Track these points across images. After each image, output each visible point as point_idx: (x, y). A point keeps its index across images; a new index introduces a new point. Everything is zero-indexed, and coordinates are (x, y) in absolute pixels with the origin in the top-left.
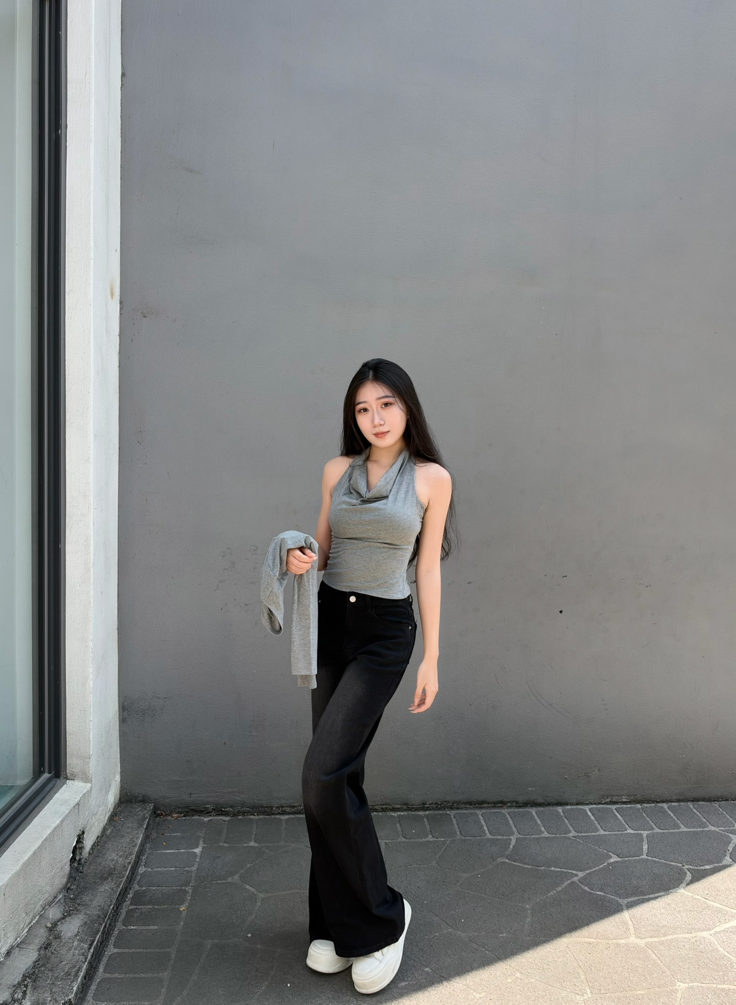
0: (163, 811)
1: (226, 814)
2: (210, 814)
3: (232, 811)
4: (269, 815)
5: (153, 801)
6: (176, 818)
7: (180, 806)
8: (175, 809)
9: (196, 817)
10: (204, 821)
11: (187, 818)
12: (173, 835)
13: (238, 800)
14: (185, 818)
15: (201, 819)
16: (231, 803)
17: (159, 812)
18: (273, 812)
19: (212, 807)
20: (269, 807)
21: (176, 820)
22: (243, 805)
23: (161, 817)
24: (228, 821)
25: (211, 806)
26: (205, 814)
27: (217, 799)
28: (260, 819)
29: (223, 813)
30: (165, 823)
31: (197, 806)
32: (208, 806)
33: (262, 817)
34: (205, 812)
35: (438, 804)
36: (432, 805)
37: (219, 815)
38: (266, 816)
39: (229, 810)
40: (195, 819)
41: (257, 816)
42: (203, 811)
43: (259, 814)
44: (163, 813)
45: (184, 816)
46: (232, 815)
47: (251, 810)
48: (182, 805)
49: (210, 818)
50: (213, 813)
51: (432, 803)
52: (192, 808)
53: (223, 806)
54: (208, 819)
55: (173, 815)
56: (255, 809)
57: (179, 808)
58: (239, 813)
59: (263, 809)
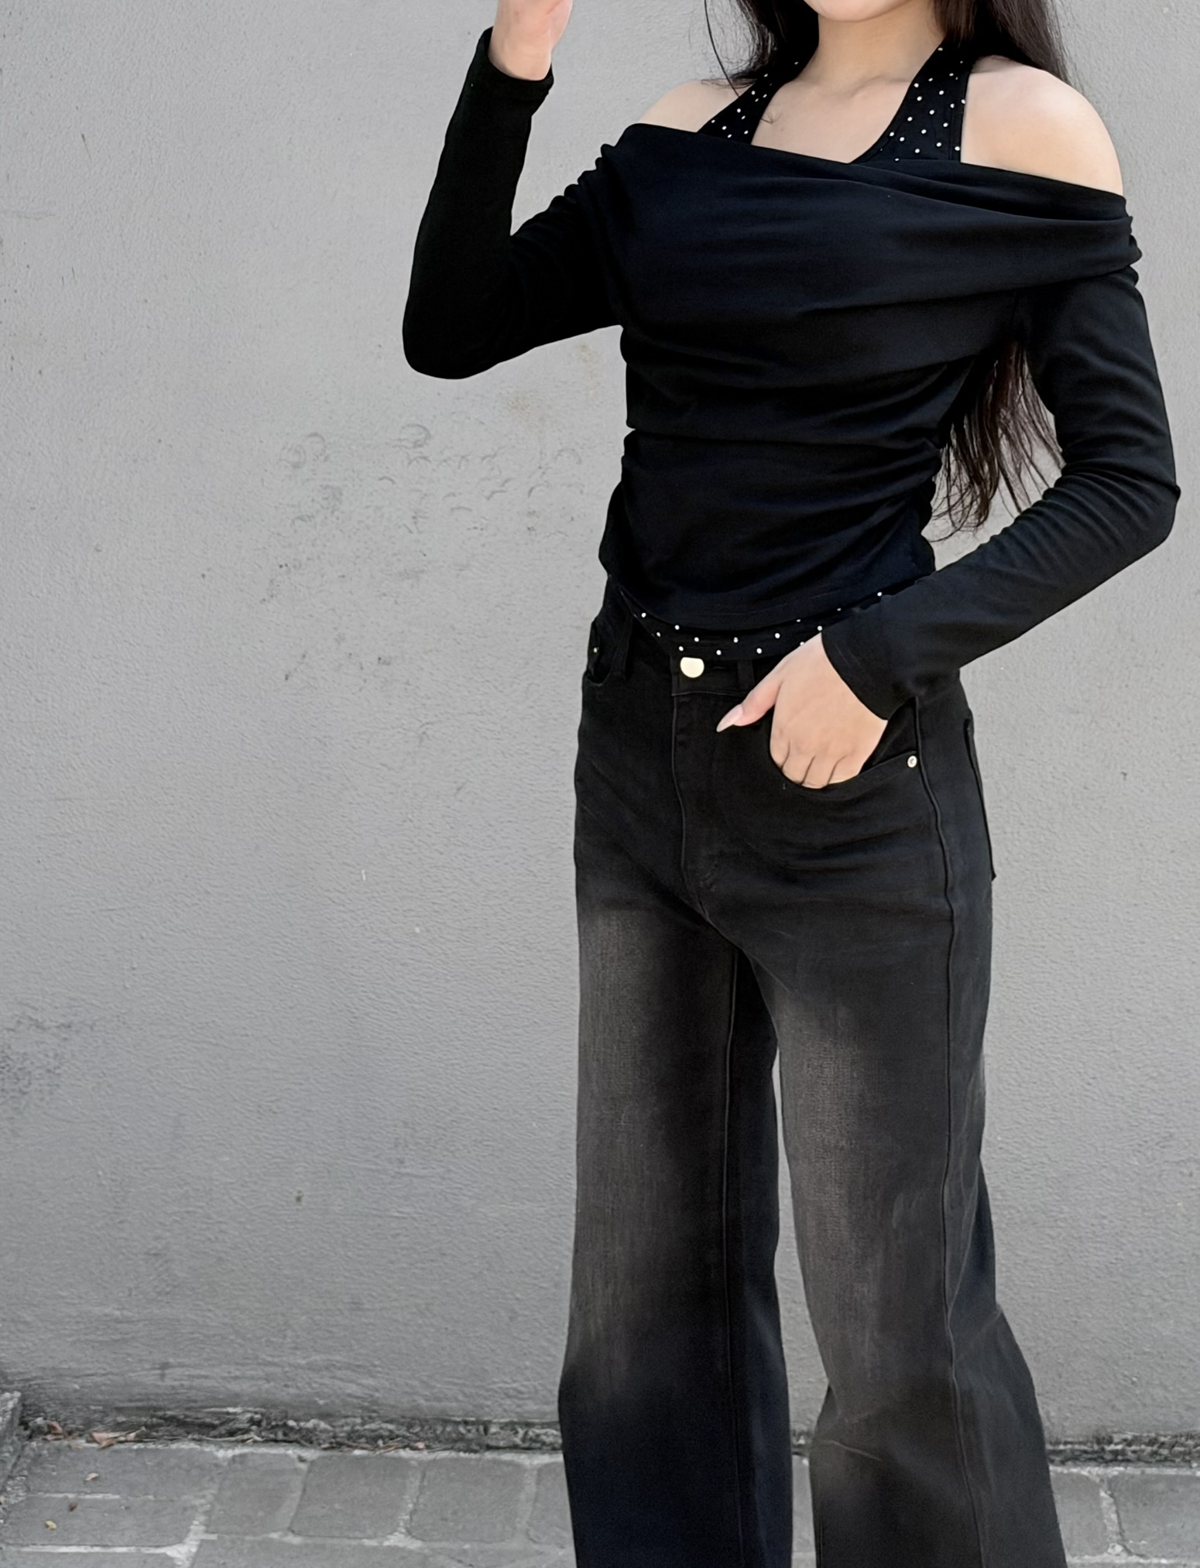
0: (56, 1418)
1: (306, 1439)
2: (239, 1437)
3: (325, 1431)
4: (475, 1452)
5: (16, 1385)
6: (104, 1444)
7: (121, 1405)
8: (105, 1414)
9: (186, 1445)
10: (216, 1458)
11: (151, 1446)
12: (88, 1497)
13: (349, 1395)
14: (141, 1446)
15: (202, 1452)
16: (321, 1402)
17: (39, 1421)
18: (493, 1443)
19: (249, 1415)
20: (473, 1423)
21: (107, 1452)
22: (370, 1411)
23: (49, 1437)
24: (313, 1462)
25: (244, 1412)
26: (221, 1436)
27: (267, 1386)
28: (434, 1460)
29: (293, 1436)
30: (62, 1458)
31: (188, 1409)
32: (231, 1410)
33: (445, 1454)
34: (222, 1430)
35: (1163, 1444)
36: (1133, 1448)
37: (276, 1441)
38: (462, 1454)
39: (315, 1428)
40: (179, 1450)
41: (425, 1452)
42: (214, 1427)
43: (437, 1445)
44: (55, 1424)
45: (138, 1440)
46: (326, 1445)
47: (403, 1431)
48: (131, 1401)
49: (239, 1450)
50: (252, 1435)
51: (1135, 1440)
52: (169, 1413)
53: (290, 1415)
54: (230, 1453)
55: (96, 1435)
56: (417, 1429)
57: (119, 1410)
58: (353, 1439)
59: (449, 1429)
